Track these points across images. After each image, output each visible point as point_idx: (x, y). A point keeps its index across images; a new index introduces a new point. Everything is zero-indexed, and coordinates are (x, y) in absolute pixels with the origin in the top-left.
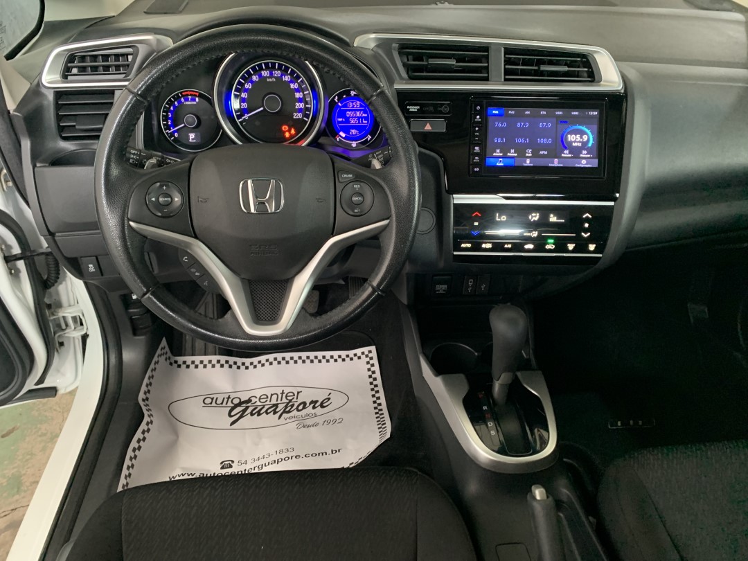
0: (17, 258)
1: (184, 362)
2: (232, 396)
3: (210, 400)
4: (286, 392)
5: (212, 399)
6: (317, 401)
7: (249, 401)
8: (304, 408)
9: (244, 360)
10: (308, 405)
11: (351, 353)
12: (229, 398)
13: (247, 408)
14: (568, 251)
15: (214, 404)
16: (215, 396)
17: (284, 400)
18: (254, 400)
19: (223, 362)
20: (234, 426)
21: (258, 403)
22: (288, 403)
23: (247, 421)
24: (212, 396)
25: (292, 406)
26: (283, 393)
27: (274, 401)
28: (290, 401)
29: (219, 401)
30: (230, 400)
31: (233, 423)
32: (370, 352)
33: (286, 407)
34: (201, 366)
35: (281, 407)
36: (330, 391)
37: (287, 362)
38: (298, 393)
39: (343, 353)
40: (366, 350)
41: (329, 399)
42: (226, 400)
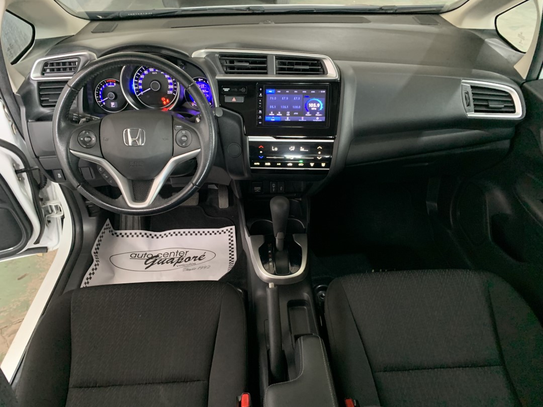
0: (22, 171)
1: (121, 234)
2: (148, 253)
3: (135, 255)
4: (179, 251)
5: (136, 255)
6: (197, 257)
7: (158, 256)
8: (189, 260)
9: (156, 233)
10: (191, 258)
11: (220, 230)
12: (146, 254)
13: (156, 260)
14: (311, 167)
15: (136, 257)
16: (138, 253)
17: (178, 256)
18: (160, 255)
19: (143, 234)
20: (148, 269)
21: (163, 257)
22: (180, 258)
23: (156, 267)
24: (136, 253)
25: (182, 259)
26: (177, 252)
27: (172, 256)
28: (182, 256)
29: (140, 256)
30: (146, 255)
31: (146, 268)
32: (231, 229)
33: (179, 260)
34: (130, 236)
35: (176, 260)
36: (205, 251)
37: (181, 235)
38: (187, 252)
39: (215, 230)
40: (229, 228)
41: (204, 255)
42: (144, 255)
